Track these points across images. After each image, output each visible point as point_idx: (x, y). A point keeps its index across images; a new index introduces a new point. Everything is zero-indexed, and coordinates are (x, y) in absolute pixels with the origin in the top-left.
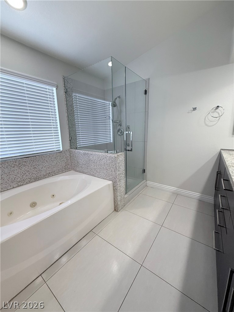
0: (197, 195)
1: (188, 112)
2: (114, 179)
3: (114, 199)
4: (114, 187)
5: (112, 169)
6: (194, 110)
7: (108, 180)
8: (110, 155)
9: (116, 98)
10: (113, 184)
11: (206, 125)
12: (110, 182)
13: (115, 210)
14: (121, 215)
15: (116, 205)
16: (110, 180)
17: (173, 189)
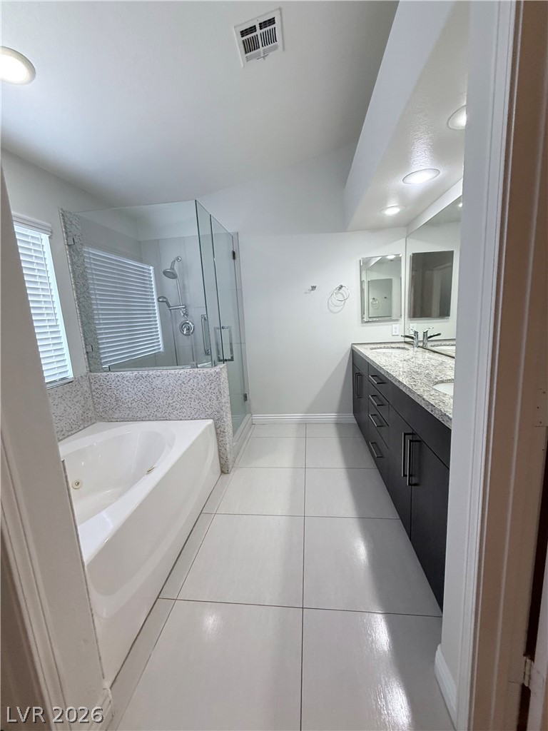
0: (332, 416)
1: (306, 293)
2: (216, 413)
3: (219, 451)
4: (216, 429)
5: (210, 395)
6: (313, 290)
7: (203, 419)
8: (205, 370)
9: (174, 261)
10: (215, 424)
11: (331, 311)
12: (210, 422)
13: (223, 472)
14: (235, 477)
15: (223, 462)
16: (208, 419)
17: (298, 416)
